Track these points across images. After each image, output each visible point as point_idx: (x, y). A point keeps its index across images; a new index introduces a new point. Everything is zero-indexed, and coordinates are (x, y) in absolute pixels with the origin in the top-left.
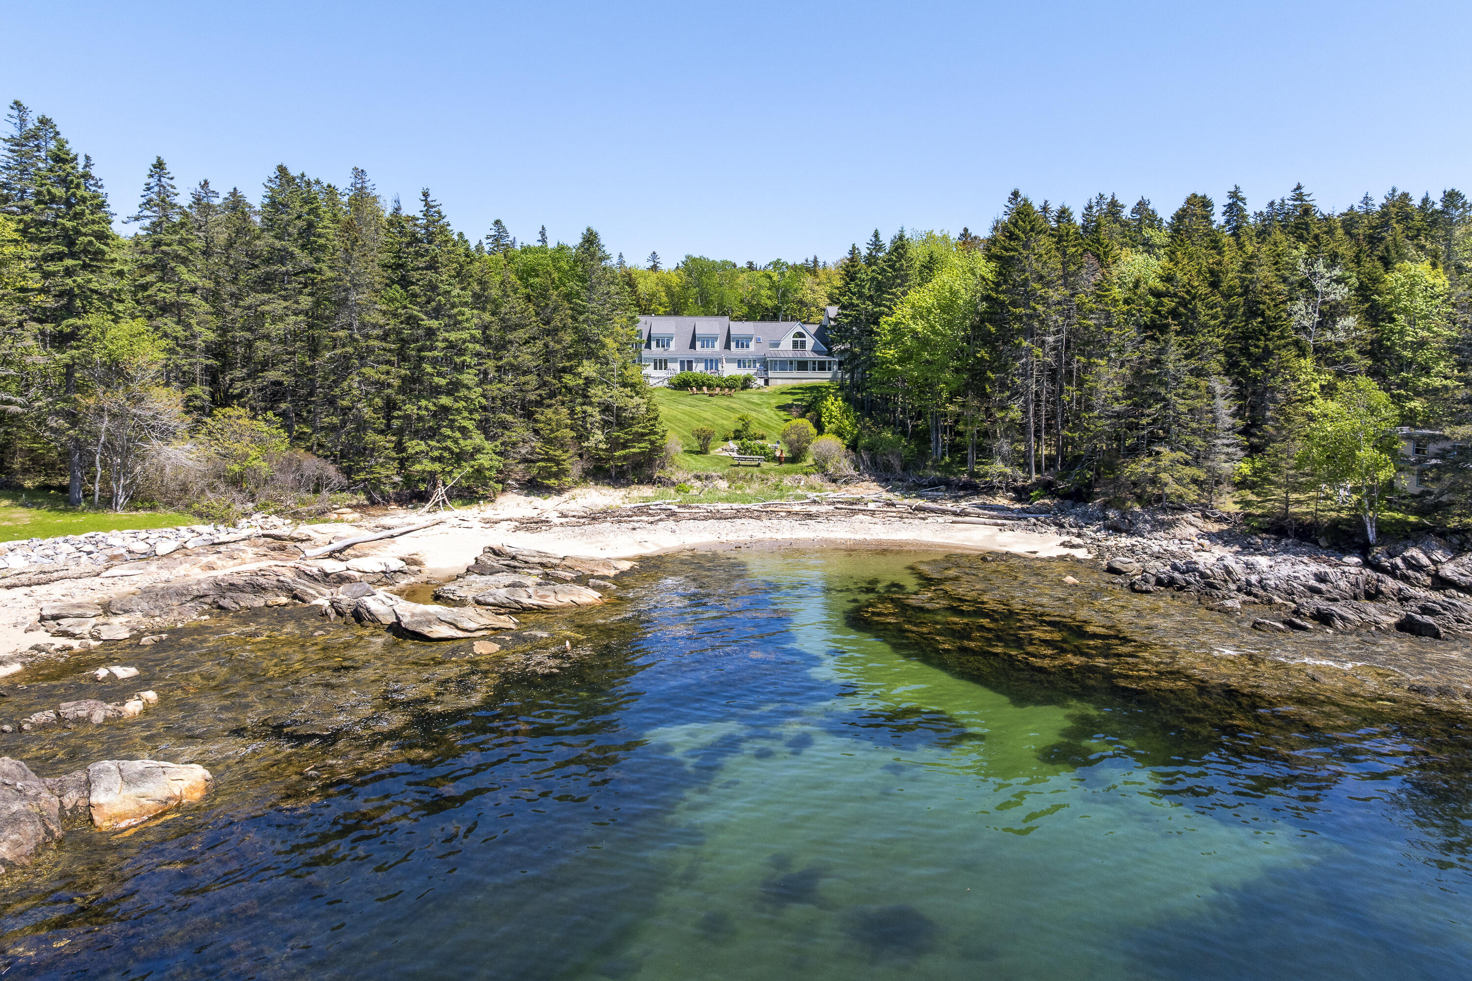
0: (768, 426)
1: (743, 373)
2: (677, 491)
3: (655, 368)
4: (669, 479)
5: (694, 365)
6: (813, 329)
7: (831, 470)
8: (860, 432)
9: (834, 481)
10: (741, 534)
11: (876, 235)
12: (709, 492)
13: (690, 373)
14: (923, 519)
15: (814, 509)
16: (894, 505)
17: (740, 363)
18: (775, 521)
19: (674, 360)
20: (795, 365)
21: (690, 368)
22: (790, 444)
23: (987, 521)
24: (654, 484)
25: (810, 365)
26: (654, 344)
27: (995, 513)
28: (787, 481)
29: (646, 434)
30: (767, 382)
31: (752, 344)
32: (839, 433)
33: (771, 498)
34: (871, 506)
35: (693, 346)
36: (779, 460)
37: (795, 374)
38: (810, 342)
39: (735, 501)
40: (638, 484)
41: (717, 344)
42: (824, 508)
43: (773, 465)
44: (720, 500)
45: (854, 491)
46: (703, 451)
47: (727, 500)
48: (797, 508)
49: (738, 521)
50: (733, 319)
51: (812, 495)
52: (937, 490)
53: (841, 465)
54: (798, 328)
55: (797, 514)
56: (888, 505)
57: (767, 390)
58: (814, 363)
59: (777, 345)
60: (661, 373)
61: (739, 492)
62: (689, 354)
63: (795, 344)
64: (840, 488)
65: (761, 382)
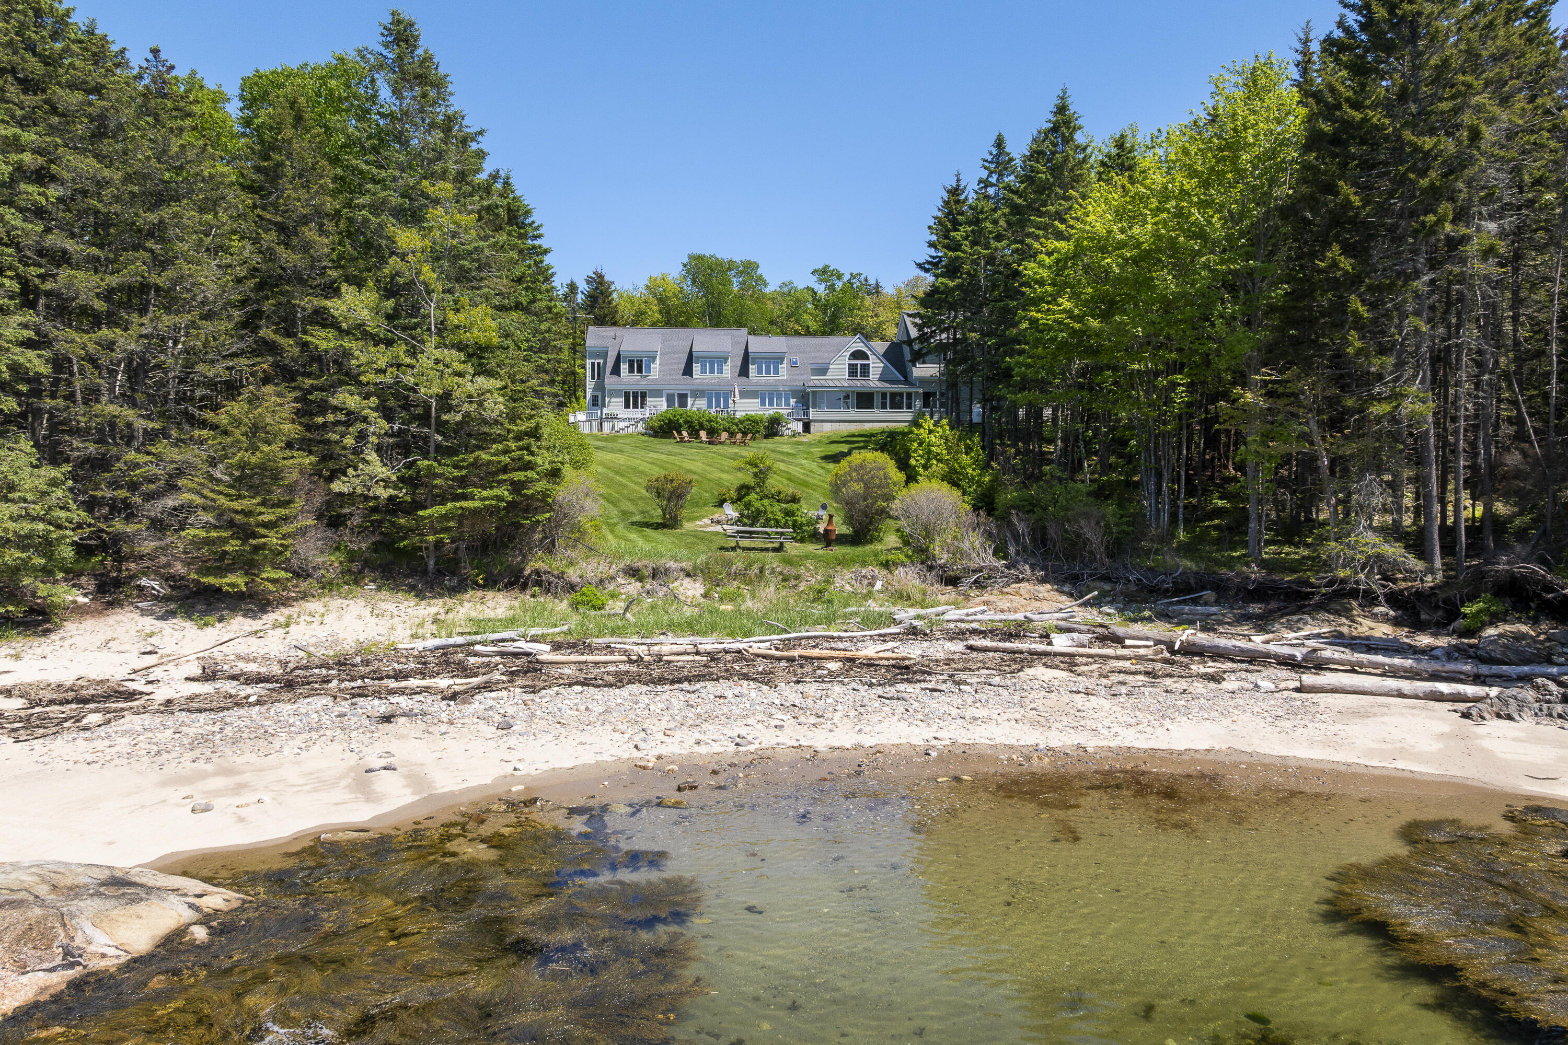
0: (805, 484)
1: (768, 412)
2: (575, 606)
3: (627, 406)
4: (561, 576)
5: (690, 401)
6: (881, 347)
7: (943, 558)
8: (995, 480)
9: (953, 581)
10: (711, 730)
11: (1000, 143)
12: (653, 607)
13: (681, 410)
14: (1215, 678)
15: (913, 651)
16: (1118, 640)
17: (766, 396)
18: (812, 688)
19: (657, 394)
20: (853, 400)
21: (683, 404)
22: (849, 504)
23: (1406, 686)
24: (524, 587)
25: (877, 400)
26: (624, 367)
27: (1408, 663)
28: (844, 581)
29: (505, 469)
30: (807, 428)
31: (784, 368)
32: (953, 479)
33: (805, 620)
34: (1061, 643)
35: (688, 371)
36: (827, 539)
37: (854, 414)
38: (876, 366)
39: (712, 629)
40: (484, 587)
41: (727, 368)
42: (942, 649)
43: (811, 548)
44: (674, 627)
45: (1004, 604)
46: (669, 523)
47: (691, 627)
48: (870, 650)
49: (711, 689)
50: (753, 332)
51: (906, 614)
52: (1195, 602)
53: (966, 545)
54: (856, 344)
55: (870, 664)
56: (1103, 639)
57: (807, 438)
58: (884, 395)
59: (823, 371)
60: (637, 414)
61: (729, 607)
62: (682, 384)
63: (853, 371)
64: (968, 598)
65: (799, 427)
